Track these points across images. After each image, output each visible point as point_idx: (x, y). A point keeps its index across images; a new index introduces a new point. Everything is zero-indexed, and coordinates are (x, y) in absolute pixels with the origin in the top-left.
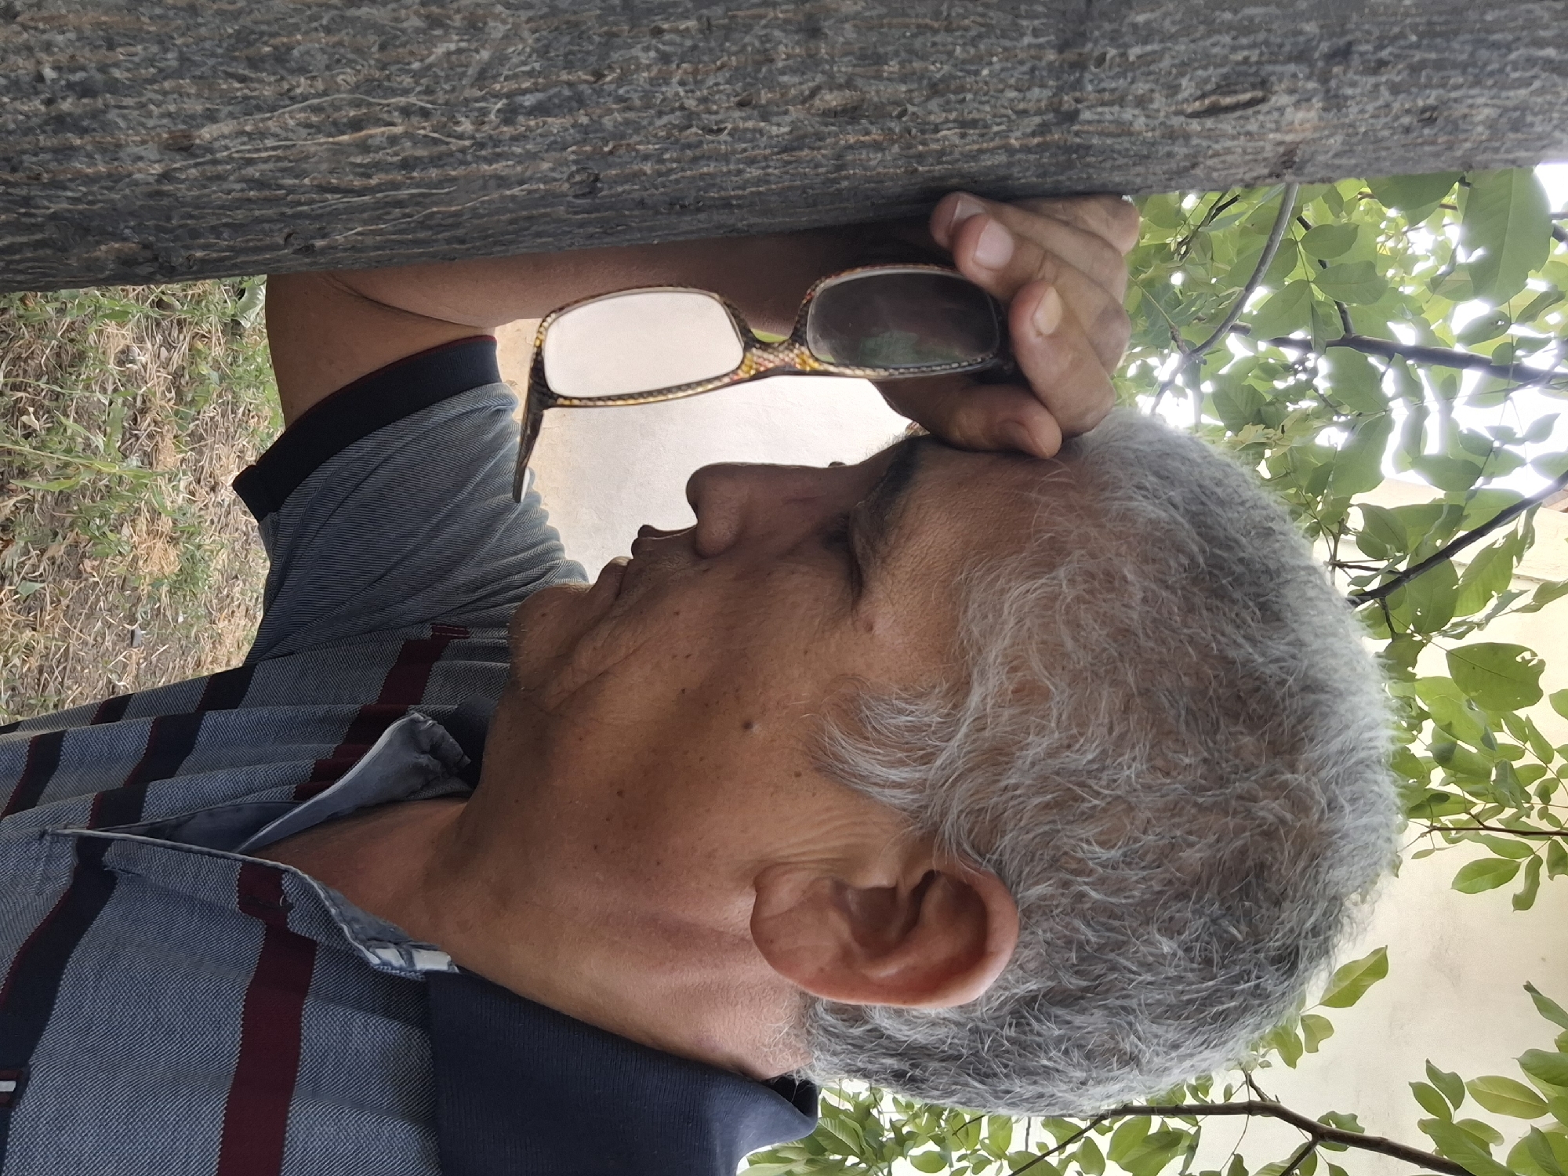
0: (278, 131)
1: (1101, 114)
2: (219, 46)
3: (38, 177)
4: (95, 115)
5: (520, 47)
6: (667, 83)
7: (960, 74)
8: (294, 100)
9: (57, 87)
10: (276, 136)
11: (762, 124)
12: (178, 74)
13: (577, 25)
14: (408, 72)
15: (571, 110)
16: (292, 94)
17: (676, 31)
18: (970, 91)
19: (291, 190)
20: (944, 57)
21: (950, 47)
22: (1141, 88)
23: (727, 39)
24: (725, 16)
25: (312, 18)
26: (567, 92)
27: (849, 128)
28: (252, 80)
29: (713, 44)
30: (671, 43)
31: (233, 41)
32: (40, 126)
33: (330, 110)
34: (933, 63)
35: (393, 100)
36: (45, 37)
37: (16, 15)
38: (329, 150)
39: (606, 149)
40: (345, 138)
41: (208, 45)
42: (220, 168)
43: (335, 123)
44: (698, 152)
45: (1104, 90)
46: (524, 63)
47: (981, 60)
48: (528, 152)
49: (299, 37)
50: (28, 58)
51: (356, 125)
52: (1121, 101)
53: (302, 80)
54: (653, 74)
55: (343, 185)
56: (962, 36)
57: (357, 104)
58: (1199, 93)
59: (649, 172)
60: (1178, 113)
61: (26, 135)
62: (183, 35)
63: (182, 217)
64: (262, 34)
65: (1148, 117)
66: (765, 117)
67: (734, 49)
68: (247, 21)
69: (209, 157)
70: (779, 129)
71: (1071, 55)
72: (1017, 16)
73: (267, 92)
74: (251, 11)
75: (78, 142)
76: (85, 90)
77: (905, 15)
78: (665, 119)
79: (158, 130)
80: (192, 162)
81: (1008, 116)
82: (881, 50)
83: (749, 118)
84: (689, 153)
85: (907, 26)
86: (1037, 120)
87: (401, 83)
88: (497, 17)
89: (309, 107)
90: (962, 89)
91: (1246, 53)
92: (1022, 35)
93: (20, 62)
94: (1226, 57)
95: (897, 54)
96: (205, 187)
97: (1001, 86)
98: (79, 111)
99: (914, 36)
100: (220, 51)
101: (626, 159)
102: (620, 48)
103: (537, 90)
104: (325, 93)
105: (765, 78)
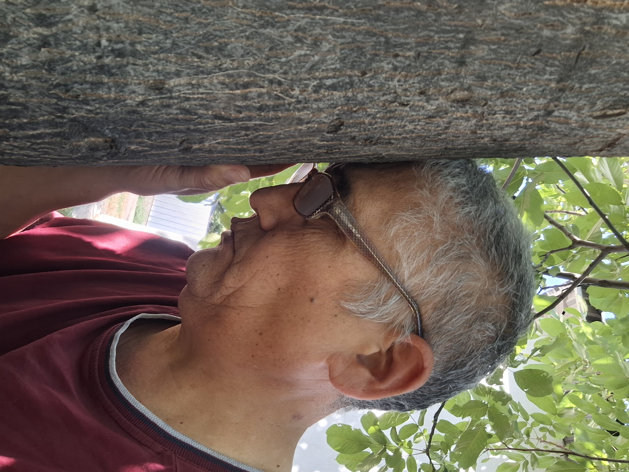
0: (208, 85)
1: (561, 113)
2: (193, 39)
3: (77, 96)
4: (120, 67)
6: (392, 80)
7: (514, 89)
8: (220, 70)
9: (106, 50)
11: (425, 104)
12: (169, 51)
14: (279, 62)
15: (346, 89)
16: (221, 67)
17: (404, 56)
18: (516, 97)
19: (200, 117)
20: (510, 81)
23: (424, 62)
24: (427, 52)
26: (347, 80)
27: (460, 109)
28: (204, 58)
30: (400, 62)
31: (201, 38)
32: (90, 70)
33: (236, 77)
34: (505, 83)
35: (267, 76)
36: (108, 24)
37: (97, 10)
38: (227, 97)
39: (355, 109)
40: (238, 92)
41: (188, 38)
42: (171, 101)
43: (236, 84)
44: (392, 115)
45: (567, 102)
46: (333, 64)
47: (525, 83)
48: (319, 107)
49: (233, 40)
50: (96, 33)
51: (246, 86)
52: (571, 108)
53: (228, 60)
54: (387, 76)
55: (226, 117)
56: (521, 72)
58: (602, 107)
59: (367, 122)
60: (590, 116)
61: (81, 73)
62: (178, 32)
63: (138, 126)
64: (216, 36)
65: (578, 116)
66: (427, 101)
67: (426, 67)
68: (210, 29)
69: (169, 95)
70: (431, 107)
71: (561, 85)
72: (546, 65)
73: (210, 65)
74: (214, 24)
75: (106, 80)
76: (120, 54)
77: (502, 60)
78: (385, 98)
79: (149, 78)
80: (159, 96)
81: (525, 110)
82: (486, 75)
83: (421, 100)
84: (388, 115)
85: (501, 65)
86: (536, 113)
87: (273, 67)
88: (327, 41)
89: (227, 74)
90: (513, 96)
92: (545, 74)
93: (91, 35)
94: (618, 93)
96: (159, 110)
97: (529, 96)
99: (502, 70)
100: (193, 42)
102: (377, 61)
103: (334, 78)
104: (237, 68)
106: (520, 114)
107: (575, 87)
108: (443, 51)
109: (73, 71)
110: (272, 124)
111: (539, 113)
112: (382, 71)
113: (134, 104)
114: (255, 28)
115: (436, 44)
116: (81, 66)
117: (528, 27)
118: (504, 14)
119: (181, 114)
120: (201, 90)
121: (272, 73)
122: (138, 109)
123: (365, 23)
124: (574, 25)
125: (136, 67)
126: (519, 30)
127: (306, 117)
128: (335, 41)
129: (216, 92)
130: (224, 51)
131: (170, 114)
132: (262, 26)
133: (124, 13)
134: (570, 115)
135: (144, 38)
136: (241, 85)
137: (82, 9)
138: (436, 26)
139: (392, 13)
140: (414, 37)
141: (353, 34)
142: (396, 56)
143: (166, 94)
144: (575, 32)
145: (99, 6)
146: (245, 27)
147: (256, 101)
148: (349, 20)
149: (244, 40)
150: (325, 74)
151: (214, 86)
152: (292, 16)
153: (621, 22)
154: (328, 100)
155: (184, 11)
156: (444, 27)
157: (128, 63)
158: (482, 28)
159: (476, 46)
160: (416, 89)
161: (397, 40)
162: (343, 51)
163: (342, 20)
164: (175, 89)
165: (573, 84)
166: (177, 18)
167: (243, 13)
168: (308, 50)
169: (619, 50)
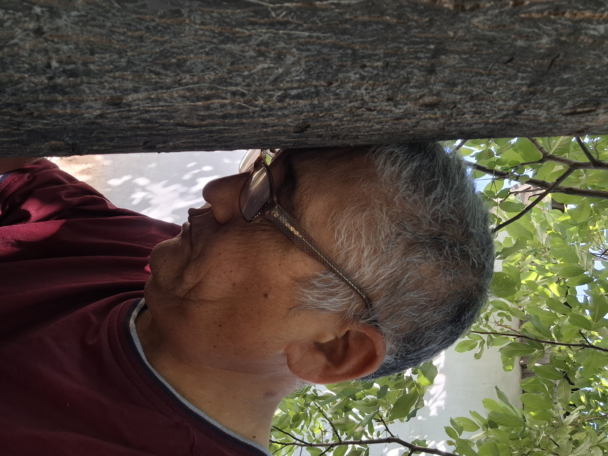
0: (168, 98)
2: (150, 57)
4: (74, 86)
5: (298, 68)
6: (359, 89)
8: (180, 85)
10: (166, 101)
11: (393, 108)
12: (125, 69)
13: (328, 60)
14: (241, 76)
15: (311, 98)
16: (181, 82)
21: (485, 82)
22: (551, 103)
24: (396, 62)
25: (201, 48)
27: (429, 112)
28: (162, 74)
29: (386, 73)
35: (229, 88)
36: (57, 46)
38: (189, 108)
40: (200, 103)
41: (144, 56)
42: (131, 113)
44: (359, 118)
46: (297, 76)
47: (495, 88)
48: (284, 114)
51: (207, 98)
52: (541, 108)
53: (188, 76)
54: (354, 85)
57: (211, 89)
58: (572, 106)
60: (559, 114)
62: (133, 51)
64: (173, 53)
65: (548, 114)
66: (395, 106)
68: (167, 46)
69: (127, 108)
71: (531, 89)
72: (518, 72)
73: (168, 80)
74: (171, 42)
75: (60, 98)
78: (352, 104)
79: (106, 95)
80: (117, 110)
81: (495, 111)
82: (457, 81)
83: (389, 105)
84: (355, 118)
86: (505, 113)
87: (236, 80)
91: (597, 93)
92: (516, 79)
93: (40, 57)
95: (462, 83)
97: (498, 99)
98: (66, 84)
99: (473, 76)
101: (327, 119)
104: (197, 83)
105: (403, 89)
106: (489, 113)
107: (546, 90)
108: (412, 61)
109: (24, 92)
110: (237, 128)
111: (509, 112)
112: (349, 80)
113: (92, 117)
114: (214, 43)
115: (405, 54)
116: (32, 87)
117: (502, 38)
118: (477, 27)
119: (142, 123)
120: (161, 103)
121: (234, 86)
122: (97, 121)
123: (331, 37)
124: (549, 35)
125: (91, 85)
126: (492, 41)
127: (270, 122)
128: (299, 54)
129: (177, 104)
130: (183, 67)
131: (130, 124)
132: (222, 42)
133: (73, 34)
134: (540, 113)
135: (97, 57)
136: (202, 97)
137: (27, 32)
138: (405, 38)
139: (359, 26)
140: (382, 48)
141: (318, 47)
142: (363, 66)
143: (125, 107)
144: (550, 42)
145: (45, 29)
146: (204, 43)
147: (219, 110)
148: (315, 34)
149: (204, 55)
150: (289, 85)
151: (175, 99)
152: (253, 31)
153: (599, 32)
154: (294, 108)
155: (137, 30)
156: (414, 39)
157: (82, 83)
158: (454, 40)
159: (447, 56)
160: (384, 96)
161: (364, 51)
162: (308, 64)
163: (307, 34)
164: (134, 103)
165: (545, 87)
166: (131, 37)
167: (201, 29)
168: (271, 63)
169: (594, 57)
